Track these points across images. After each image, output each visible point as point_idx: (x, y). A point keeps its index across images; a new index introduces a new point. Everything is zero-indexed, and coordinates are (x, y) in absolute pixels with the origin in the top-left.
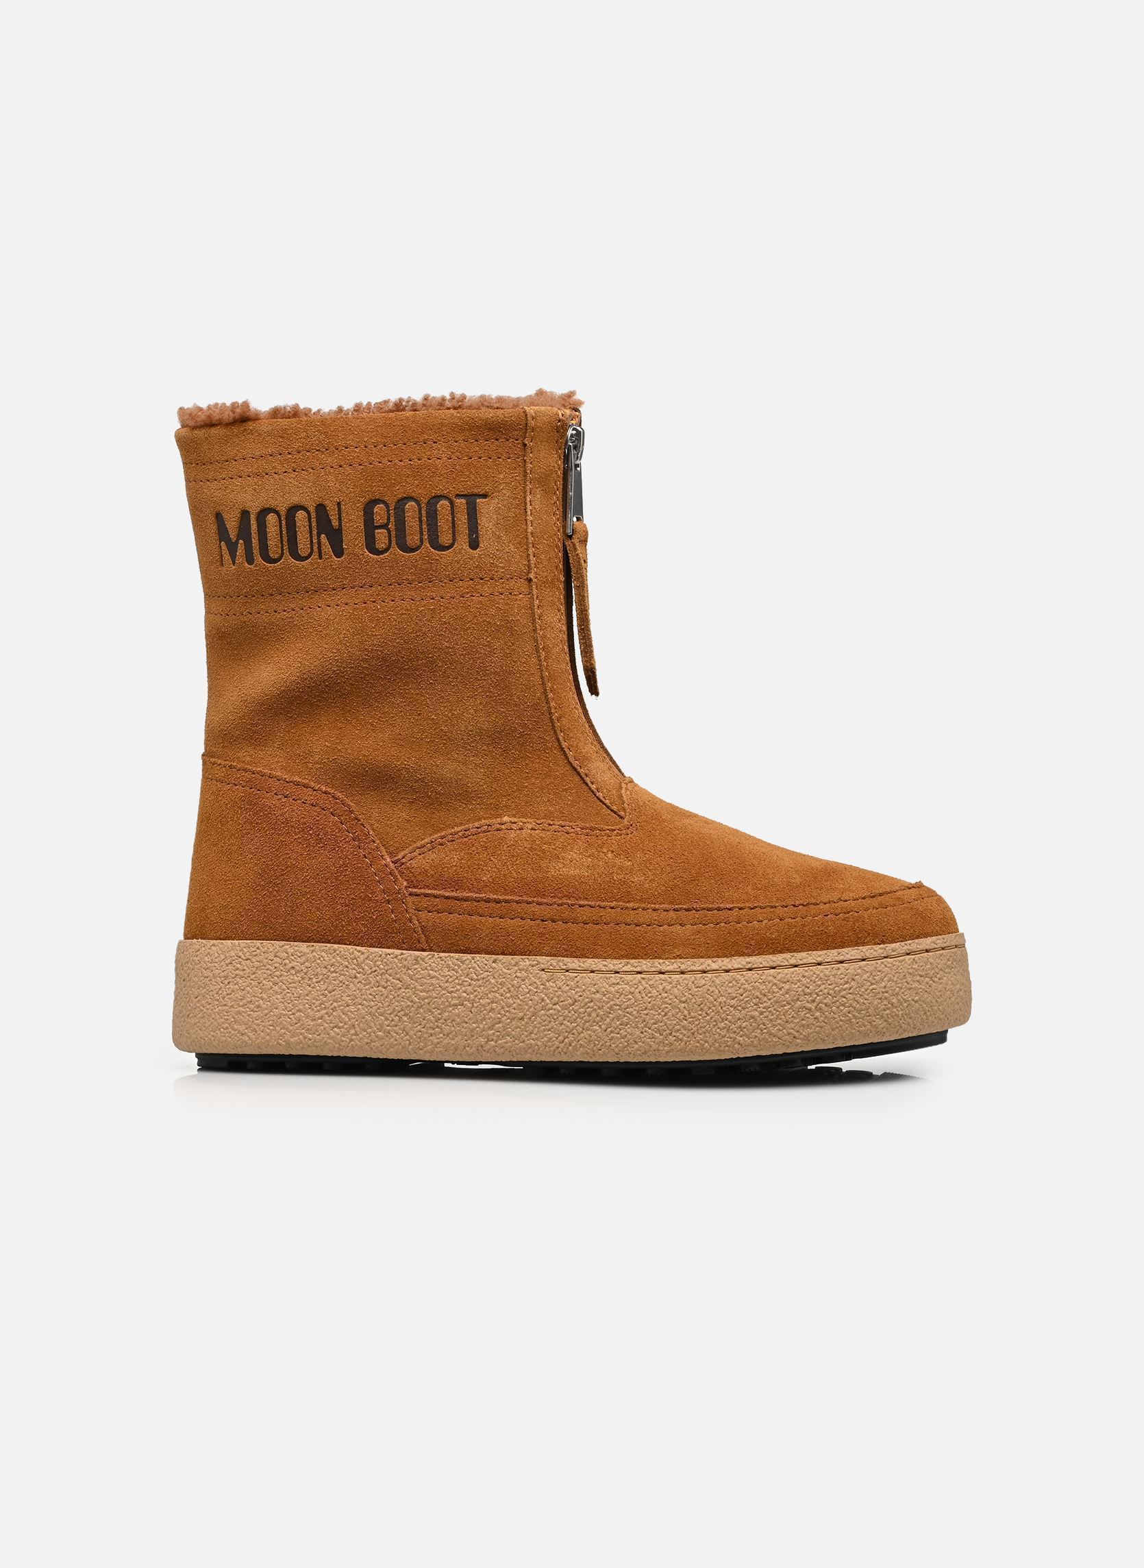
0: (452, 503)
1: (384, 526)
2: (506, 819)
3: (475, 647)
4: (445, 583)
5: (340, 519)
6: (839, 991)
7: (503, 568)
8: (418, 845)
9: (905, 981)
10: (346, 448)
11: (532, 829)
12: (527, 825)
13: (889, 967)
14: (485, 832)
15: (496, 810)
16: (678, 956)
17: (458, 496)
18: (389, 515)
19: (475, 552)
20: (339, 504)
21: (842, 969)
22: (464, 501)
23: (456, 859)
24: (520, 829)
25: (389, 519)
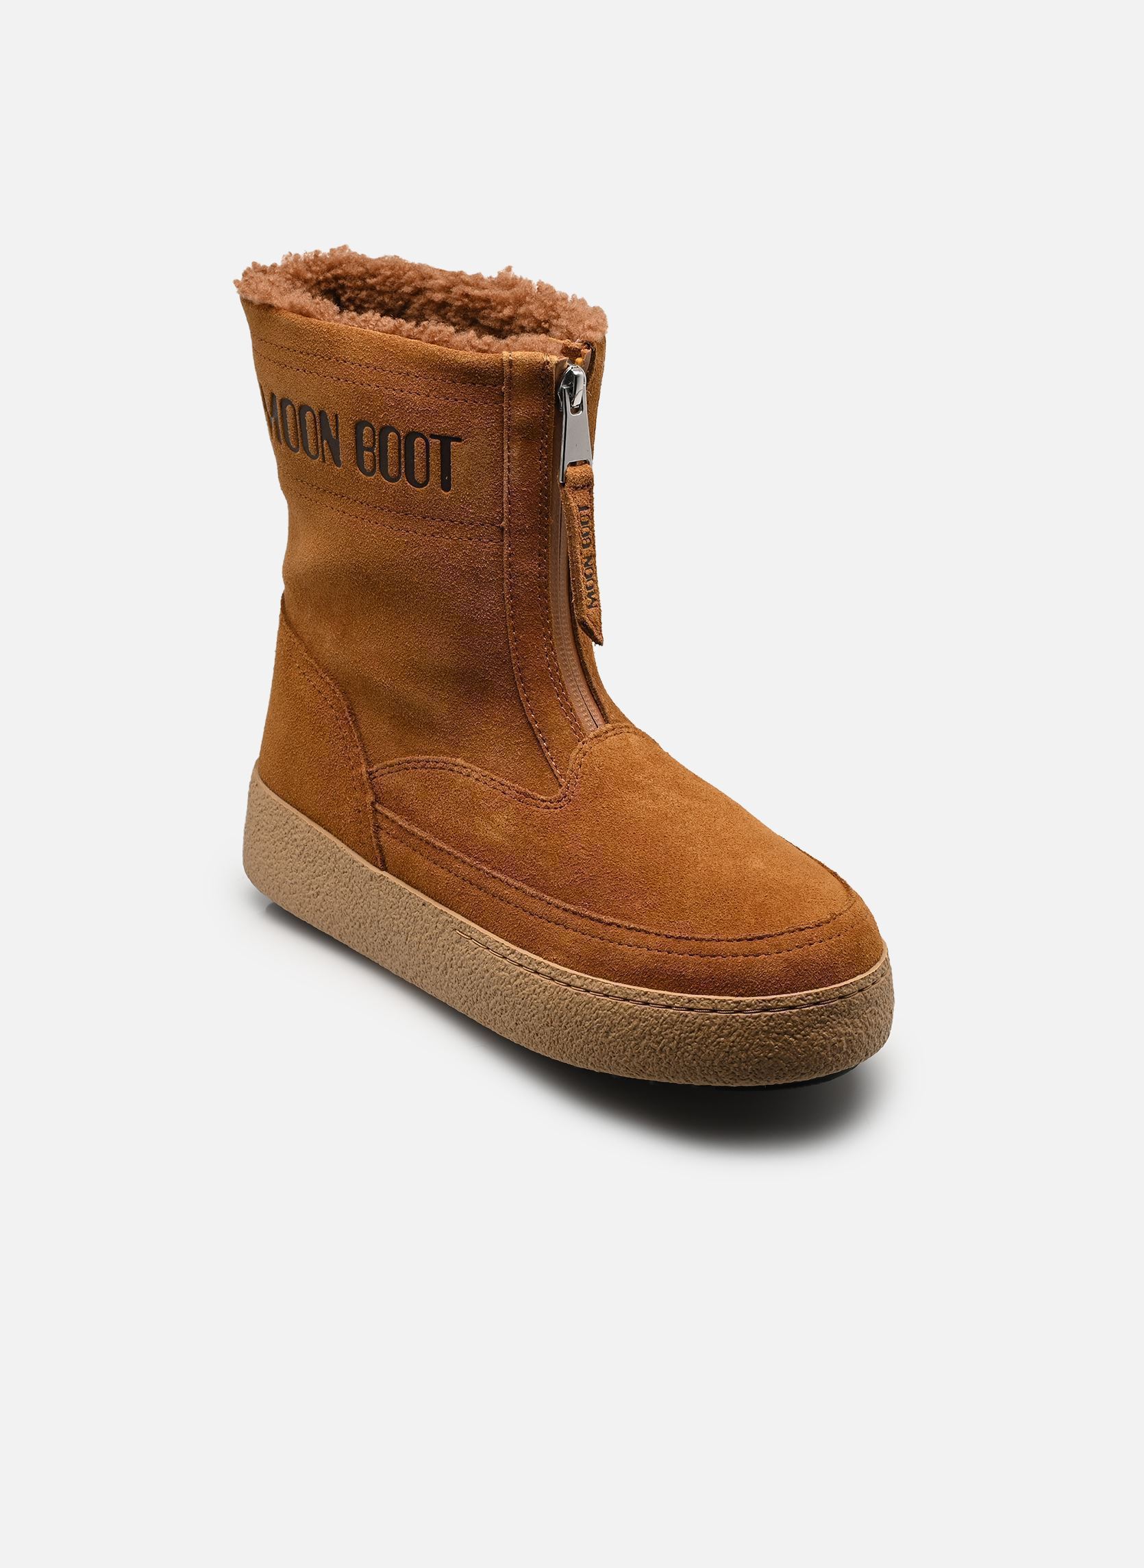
0: (427, 441)
1: (370, 449)
2: (459, 761)
3: (440, 588)
4: (419, 519)
5: (337, 430)
6: (685, 1038)
7: (472, 513)
8: (389, 762)
9: (757, 1037)
10: (345, 362)
11: (477, 779)
12: (474, 773)
13: (740, 1023)
14: (441, 768)
15: (456, 748)
16: (554, 960)
17: (433, 436)
18: (374, 439)
19: (446, 494)
20: (336, 416)
21: (690, 1017)
22: (438, 441)
23: (414, 788)
24: (468, 776)
25: (374, 444)
